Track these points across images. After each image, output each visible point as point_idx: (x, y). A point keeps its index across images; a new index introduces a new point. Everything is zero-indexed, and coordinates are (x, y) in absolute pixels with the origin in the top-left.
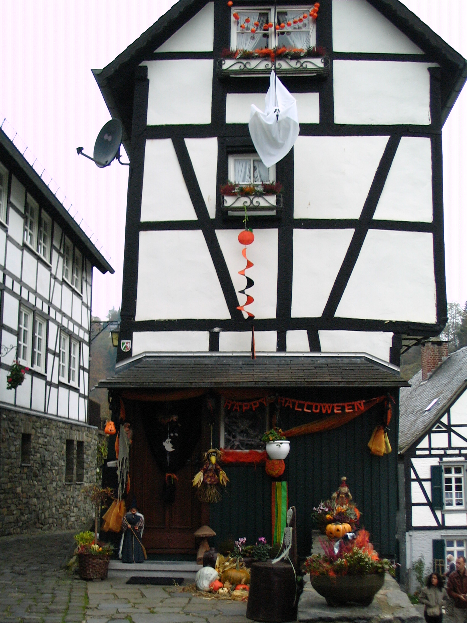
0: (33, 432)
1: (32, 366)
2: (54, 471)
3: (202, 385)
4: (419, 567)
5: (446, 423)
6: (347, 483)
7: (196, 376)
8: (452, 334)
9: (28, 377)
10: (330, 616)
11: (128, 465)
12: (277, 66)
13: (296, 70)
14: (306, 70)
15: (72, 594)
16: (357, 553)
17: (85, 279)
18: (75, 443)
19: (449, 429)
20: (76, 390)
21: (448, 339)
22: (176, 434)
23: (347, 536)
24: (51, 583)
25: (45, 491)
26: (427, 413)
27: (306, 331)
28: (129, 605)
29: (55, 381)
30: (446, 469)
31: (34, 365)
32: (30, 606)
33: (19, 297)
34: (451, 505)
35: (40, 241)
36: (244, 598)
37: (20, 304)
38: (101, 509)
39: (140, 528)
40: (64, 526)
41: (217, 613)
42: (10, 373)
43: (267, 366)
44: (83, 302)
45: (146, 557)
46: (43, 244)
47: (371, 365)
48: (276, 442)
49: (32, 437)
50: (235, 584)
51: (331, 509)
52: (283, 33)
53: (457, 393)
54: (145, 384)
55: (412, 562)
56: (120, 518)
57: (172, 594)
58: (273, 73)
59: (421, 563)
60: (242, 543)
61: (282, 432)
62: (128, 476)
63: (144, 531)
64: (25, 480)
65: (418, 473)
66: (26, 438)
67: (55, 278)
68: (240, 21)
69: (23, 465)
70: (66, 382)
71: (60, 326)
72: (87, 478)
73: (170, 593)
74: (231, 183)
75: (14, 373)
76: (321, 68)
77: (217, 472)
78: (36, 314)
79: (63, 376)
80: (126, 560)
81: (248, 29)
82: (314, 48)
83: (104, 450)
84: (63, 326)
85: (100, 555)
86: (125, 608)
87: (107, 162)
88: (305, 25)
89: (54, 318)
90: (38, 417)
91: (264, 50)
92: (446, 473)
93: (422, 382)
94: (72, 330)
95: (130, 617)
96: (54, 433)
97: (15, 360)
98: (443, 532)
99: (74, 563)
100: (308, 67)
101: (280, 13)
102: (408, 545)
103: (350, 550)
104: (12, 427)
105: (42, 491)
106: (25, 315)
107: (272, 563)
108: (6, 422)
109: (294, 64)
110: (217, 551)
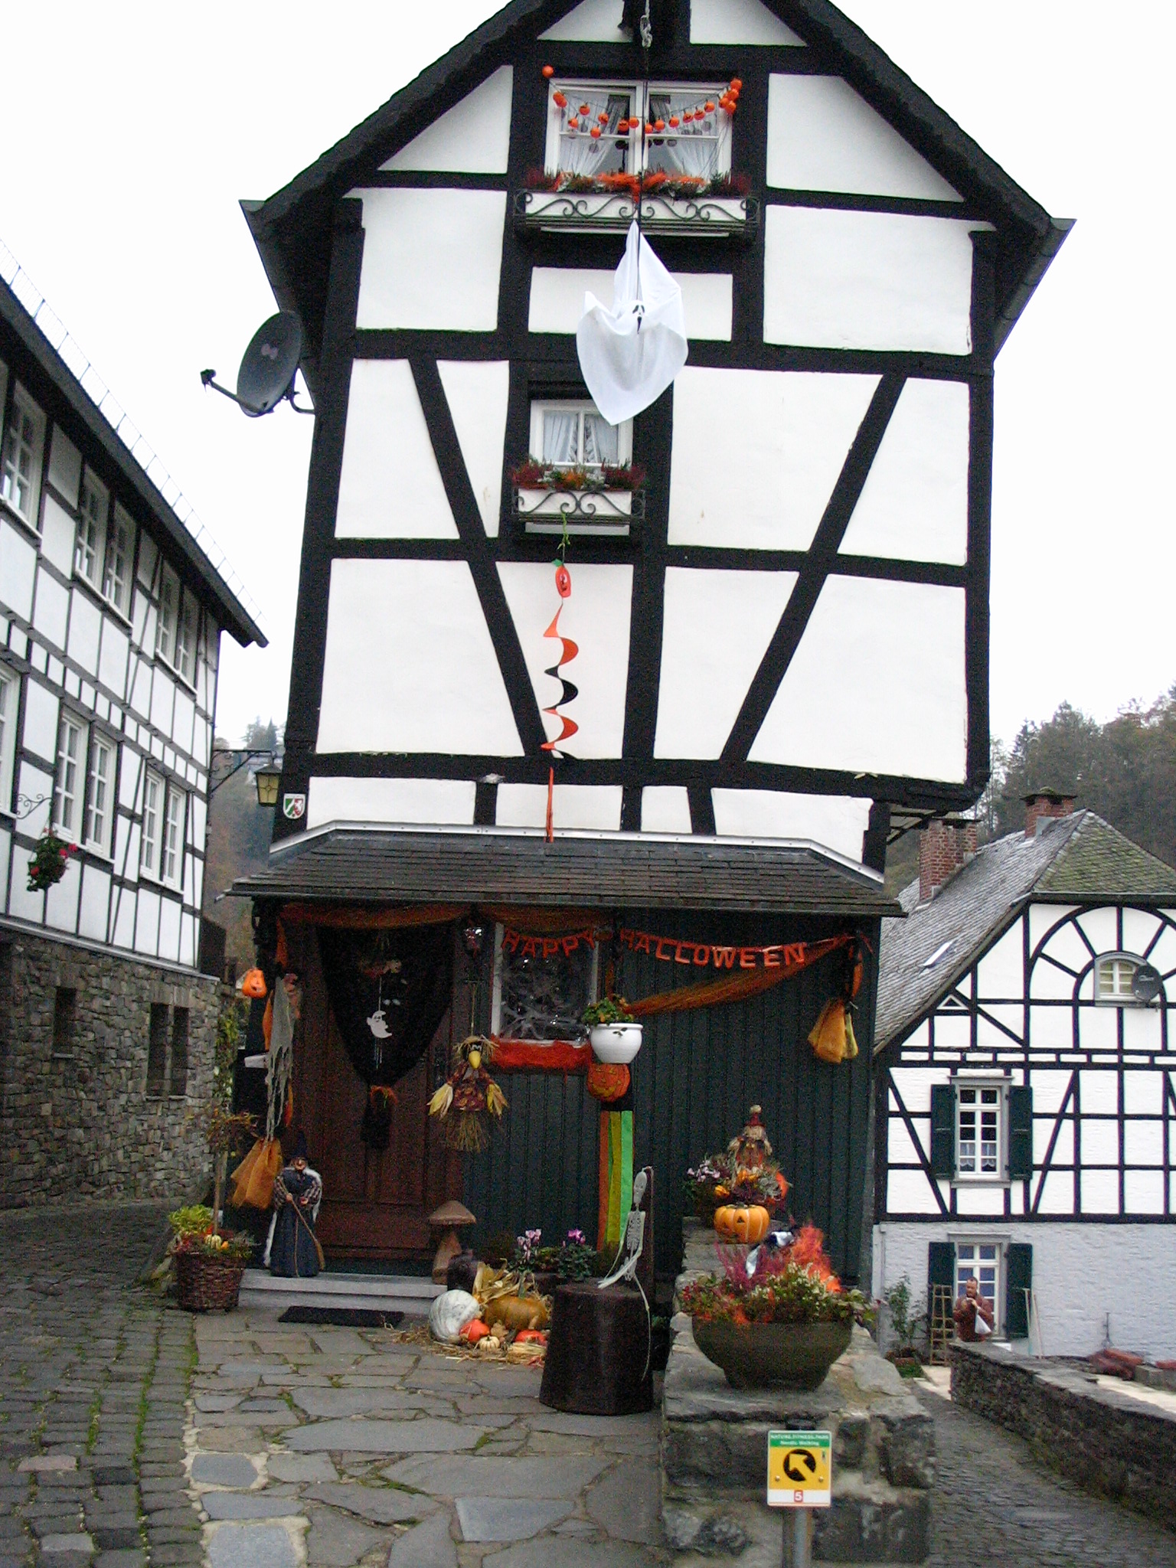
0: (81, 985)
1: (83, 842)
2: (123, 1071)
3: (457, 898)
4: (898, 1299)
5: (969, 996)
6: (761, 1120)
7: (443, 878)
8: (983, 805)
9: (73, 865)
10: (734, 1410)
11: (290, 1064)
12: (645, 212)
13: (685, 223)
14: (707, 224)
15: (163, 1341)
16: (796, 1276)
17: (203, 657)
18: (171, 1011)
19: (973, 1008)
20: (176, 896)
21: (976, 815)
22: (397, 1002)
23: (774, 1237)
24: (115, 1315)
25: (102, 1114)
26: (927, 971)
27: (684, 789)
28: (287, 1368)
29: (132, 876)
30: (962, 1092)
31: (87, 840)
32: (71, 1365)
33: (60, 691)
34: (972, 1169)
35: (110, 570)
36: (534, 1359)
37: (62, 706)
38: (229, 1158)
39: (313, 1201)
40: (141, 1190)
41: (476, 1390)
42: (35, 856)
43: (597, 860)
44: (196, 707)
45: (323, 1265)
46: (115, 577)
47: (822, 866)
48: (612, 1025)
49: (79, 996)
50: (516, 1329)
51: (726, 1174)
52: (659, 142)
53: (994, 933)
54: (333, 890)
55: (883, 1288)
56: (270, 1177)
57: (379, 1346)
58: (634, 227)
59: (902, 1291)
60: (532, 1239)
61: (626, 1005)
62: (290, 1088)
63: (320, 1208)
64: (59, 1087)
65: (904, 1099)
66: (65, 997)
67: (139, 653)
68: (566, 111)
69: (57, 1055)
70: (155, 879)
71: (148, 756)
72: (194, 1087)
73: (373, 1345)
74: (535, 462)
75: (44, 854)
76: (740, 221)
77: (482, 1085)
78: (96, 730)
79: (148, 865)
80: (281, 1269)
81: (583, 129)
82: (727, 177)
83: (232, 1026)
84: (154, 758)
85: (224, 1258)
86: (277, 1375)
87: (265, 405)
88: (708, 126)
89: (134, 739)
90: (93, 953)
91: (619, 178)
92: (963, 1101)
93: (918, 905)
94: (172, 767)
95: (289, 1394)
96: (125, 988)
97: (47, 827)
98: (953, 1228)
99: (165, 1273)
100: (712, 218)
101: (655, 99)
102: (876, 1251)
103: (779, 1268)
104: (37, 974)
105: (95, 1113)
106: (72, 729)
107: (600, 1286)
108: (24, 962)
109: (681, 209)
110: (477, 1257)
